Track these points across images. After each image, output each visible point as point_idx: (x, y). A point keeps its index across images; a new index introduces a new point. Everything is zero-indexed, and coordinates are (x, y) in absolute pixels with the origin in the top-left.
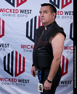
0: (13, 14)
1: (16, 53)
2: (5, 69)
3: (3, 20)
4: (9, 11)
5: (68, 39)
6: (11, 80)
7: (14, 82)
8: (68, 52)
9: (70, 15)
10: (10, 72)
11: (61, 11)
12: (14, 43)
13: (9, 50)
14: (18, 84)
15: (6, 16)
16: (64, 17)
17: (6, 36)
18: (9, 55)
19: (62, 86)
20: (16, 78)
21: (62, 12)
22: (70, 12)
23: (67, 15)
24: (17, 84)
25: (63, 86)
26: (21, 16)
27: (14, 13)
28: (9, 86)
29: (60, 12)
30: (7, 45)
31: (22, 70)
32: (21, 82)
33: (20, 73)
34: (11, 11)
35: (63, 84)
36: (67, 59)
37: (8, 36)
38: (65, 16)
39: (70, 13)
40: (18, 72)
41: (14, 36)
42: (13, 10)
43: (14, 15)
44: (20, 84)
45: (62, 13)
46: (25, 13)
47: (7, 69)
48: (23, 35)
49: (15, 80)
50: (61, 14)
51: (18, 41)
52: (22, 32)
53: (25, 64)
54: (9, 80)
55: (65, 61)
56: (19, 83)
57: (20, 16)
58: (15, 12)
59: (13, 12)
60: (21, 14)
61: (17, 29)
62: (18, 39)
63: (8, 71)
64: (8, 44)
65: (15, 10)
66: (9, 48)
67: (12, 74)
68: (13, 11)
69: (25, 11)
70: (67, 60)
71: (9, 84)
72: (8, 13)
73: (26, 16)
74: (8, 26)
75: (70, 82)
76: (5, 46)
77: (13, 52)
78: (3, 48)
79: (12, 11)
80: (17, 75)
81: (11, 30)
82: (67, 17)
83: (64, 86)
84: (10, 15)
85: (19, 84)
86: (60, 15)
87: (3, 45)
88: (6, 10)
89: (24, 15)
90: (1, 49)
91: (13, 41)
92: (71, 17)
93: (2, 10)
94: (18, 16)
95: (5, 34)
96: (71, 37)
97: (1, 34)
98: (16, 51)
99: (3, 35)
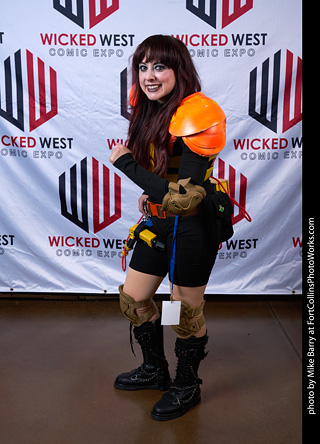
0: (81, 48)
1: (95, 163)
2: (64, 212)
3: (51, 70)
4: (68, 40)
5: (244, 116)
6: (83, 242)
7: (91, 248)
8: (244, 156)
9: (247, 44)
10: (80, 219)
11: (221, 36)
12: (85, 134)
13: (72, 155)
14: (104, 254)
15: (61, 55)
16: (231, 53)
17: (61, 115)
18: (73, 170)
19: (229, 256)
20: (96, 236)
21: (223, 39)
22: (248, 35)
23: (241, 44)
24: (99, 254)
25: (232, 255)
26: (104, 54)
27: (83, 47)
28: (77, 258)
29: (218, 38)
30: (67, 142)
31: (112, 213)
32: (112, 247)
33: (109, 220)
34: (72, 39)
35: (234, 248)
36: (242, 175)
37: (67, 115)
38: (235, 47)
39: (247, 39)
40: (101, 219)
41: (86, 113)
42: (81, 35)
43: (84, 53)
44: (110, 254)
45: (223, 41)
46: (115, 45)
47: (70, 211)
48: (111, 111)
49: (96, 243)
50: (220, 44)
51: (97, 127)
52: (108, 103)
53: (122, 196)
54: (78, 241)
55: (238, 183)
56: (107, 250)
57: (100, 53)
58: (85, 42)
59: (81, 44)
60: (104, 48)
61: (94, 94)
62: (97, 123)
63: (73, 218)
64: (70, 140)
65: (86, 37)
66: (74, 150)
67: (84, 226)
68: (81, 39)
69: (115, 40)
70: (243, 179)
71: (78, 254)
72: (65, 48)
73: (120, 53)
74: (68, 84)
75: (252, 243)
76: (61, 144)
77: (84, 162)
78: (56, 150)
79: (77, 39)
80: (98, 227)
81: (76, 97)
82: (238, 53)
83: (236, 254)
84: (70, 53)
85: (107, 253)
86: (218, 47)
87: (55, 143)
88: (58, 39)
89: (111, 52)
90: (51, 154)
91: (83, 128)
92: (251, 52)
93: (46, 39)
94: (96, 53)
95: (59, 110)
96: (252, 112)
97: (48, 109)
98: (93, 159)
99: (54, 112)
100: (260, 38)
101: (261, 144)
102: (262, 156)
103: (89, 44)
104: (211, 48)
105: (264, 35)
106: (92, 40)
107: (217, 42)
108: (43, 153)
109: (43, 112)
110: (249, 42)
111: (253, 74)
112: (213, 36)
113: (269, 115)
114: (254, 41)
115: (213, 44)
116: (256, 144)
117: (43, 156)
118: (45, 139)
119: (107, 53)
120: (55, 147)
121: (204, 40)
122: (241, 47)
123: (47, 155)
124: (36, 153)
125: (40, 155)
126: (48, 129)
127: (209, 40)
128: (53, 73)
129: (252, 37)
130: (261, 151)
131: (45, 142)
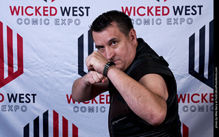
1: (56, 115)
3: (19, 36)
4: (33, 11)
5: (185, 75)
8: (186, 109)
9: (186, 14)
11: (163, 7)
12: (47, 90)
13: (36, 109)
15: (27, 24)
16: (173, 21)
17: (26, 75)
18: (36, 121)
21: (166, 9)
22: (186, 7)
23: (181, 14)
27: (46, 17)
29: (161, 9)
30: (31, 97)
34: (37, 11)
36: (184, 125)
37: (32, 75)
38: (176, 17)
39: (186, 10)
41: (48, 72)
42: (44, 8)
43: (47, 22)
45: (166, 12)
46: (74, 15)
48: (70, 70)
50: (163, 14)
51: (58, 84)
52: (69, 64)
57: (61, 22)
58: (48, 13)
59: (44, 15)
60: (63, 18)
61: (55, 56)
62: (57, 81)
64: (34, 95)
65: (49, 9)
66: (37, 104)
68: (44, 11)
69: (74, 11)
70: (186, 128)
72: (30, 18)
73: (77, 22)
74: (33, 48)
76: (25, 99)
77: (46, 114)
78: (21, 104)
79: (41, 11)
81: (39, 59)
82: (179, 21)
84: (35, 22)
86: (161, 17)
87: (20, 98)
88: (24, 11)
89: (70, 21)
90: (17, 108)
91: (46, 85)
92: (190, 21)
93: (14, 11)
94: (57, 22)
95: (24, 70)
96: (191, 71)
97: (15, 69)
98: (54, 112)
99: (20, 71)
100: (197, 9)
101: (200, 98)
102: (201, 109)
103: (51, 15)
104: (156, 17)
105: (200, 7)
106: (53, 11)
107: (161, 13)
108: (10, 107)
109: (10, 72)
110: (188, 12)
111: (192, 39)
112: (157, 7)
113: (206, 73)
114: (192, 11)
115: (157, 15)
116: (196, 98)
117: (10, 109)
118: (12, 95)
119: (66, 22)
120: (20, 102)
121: (149, 11)
122: (181, 17)
123: (13, 108)
124: (4, 107)
125: (7, 108)
126: (14, 87)
127: (153, 11)
128: (20, 39)
129: (190, 8)
130: (200, 104)
131: (12, 98)
